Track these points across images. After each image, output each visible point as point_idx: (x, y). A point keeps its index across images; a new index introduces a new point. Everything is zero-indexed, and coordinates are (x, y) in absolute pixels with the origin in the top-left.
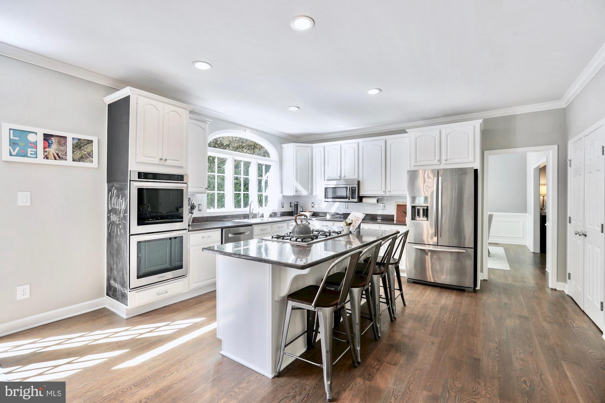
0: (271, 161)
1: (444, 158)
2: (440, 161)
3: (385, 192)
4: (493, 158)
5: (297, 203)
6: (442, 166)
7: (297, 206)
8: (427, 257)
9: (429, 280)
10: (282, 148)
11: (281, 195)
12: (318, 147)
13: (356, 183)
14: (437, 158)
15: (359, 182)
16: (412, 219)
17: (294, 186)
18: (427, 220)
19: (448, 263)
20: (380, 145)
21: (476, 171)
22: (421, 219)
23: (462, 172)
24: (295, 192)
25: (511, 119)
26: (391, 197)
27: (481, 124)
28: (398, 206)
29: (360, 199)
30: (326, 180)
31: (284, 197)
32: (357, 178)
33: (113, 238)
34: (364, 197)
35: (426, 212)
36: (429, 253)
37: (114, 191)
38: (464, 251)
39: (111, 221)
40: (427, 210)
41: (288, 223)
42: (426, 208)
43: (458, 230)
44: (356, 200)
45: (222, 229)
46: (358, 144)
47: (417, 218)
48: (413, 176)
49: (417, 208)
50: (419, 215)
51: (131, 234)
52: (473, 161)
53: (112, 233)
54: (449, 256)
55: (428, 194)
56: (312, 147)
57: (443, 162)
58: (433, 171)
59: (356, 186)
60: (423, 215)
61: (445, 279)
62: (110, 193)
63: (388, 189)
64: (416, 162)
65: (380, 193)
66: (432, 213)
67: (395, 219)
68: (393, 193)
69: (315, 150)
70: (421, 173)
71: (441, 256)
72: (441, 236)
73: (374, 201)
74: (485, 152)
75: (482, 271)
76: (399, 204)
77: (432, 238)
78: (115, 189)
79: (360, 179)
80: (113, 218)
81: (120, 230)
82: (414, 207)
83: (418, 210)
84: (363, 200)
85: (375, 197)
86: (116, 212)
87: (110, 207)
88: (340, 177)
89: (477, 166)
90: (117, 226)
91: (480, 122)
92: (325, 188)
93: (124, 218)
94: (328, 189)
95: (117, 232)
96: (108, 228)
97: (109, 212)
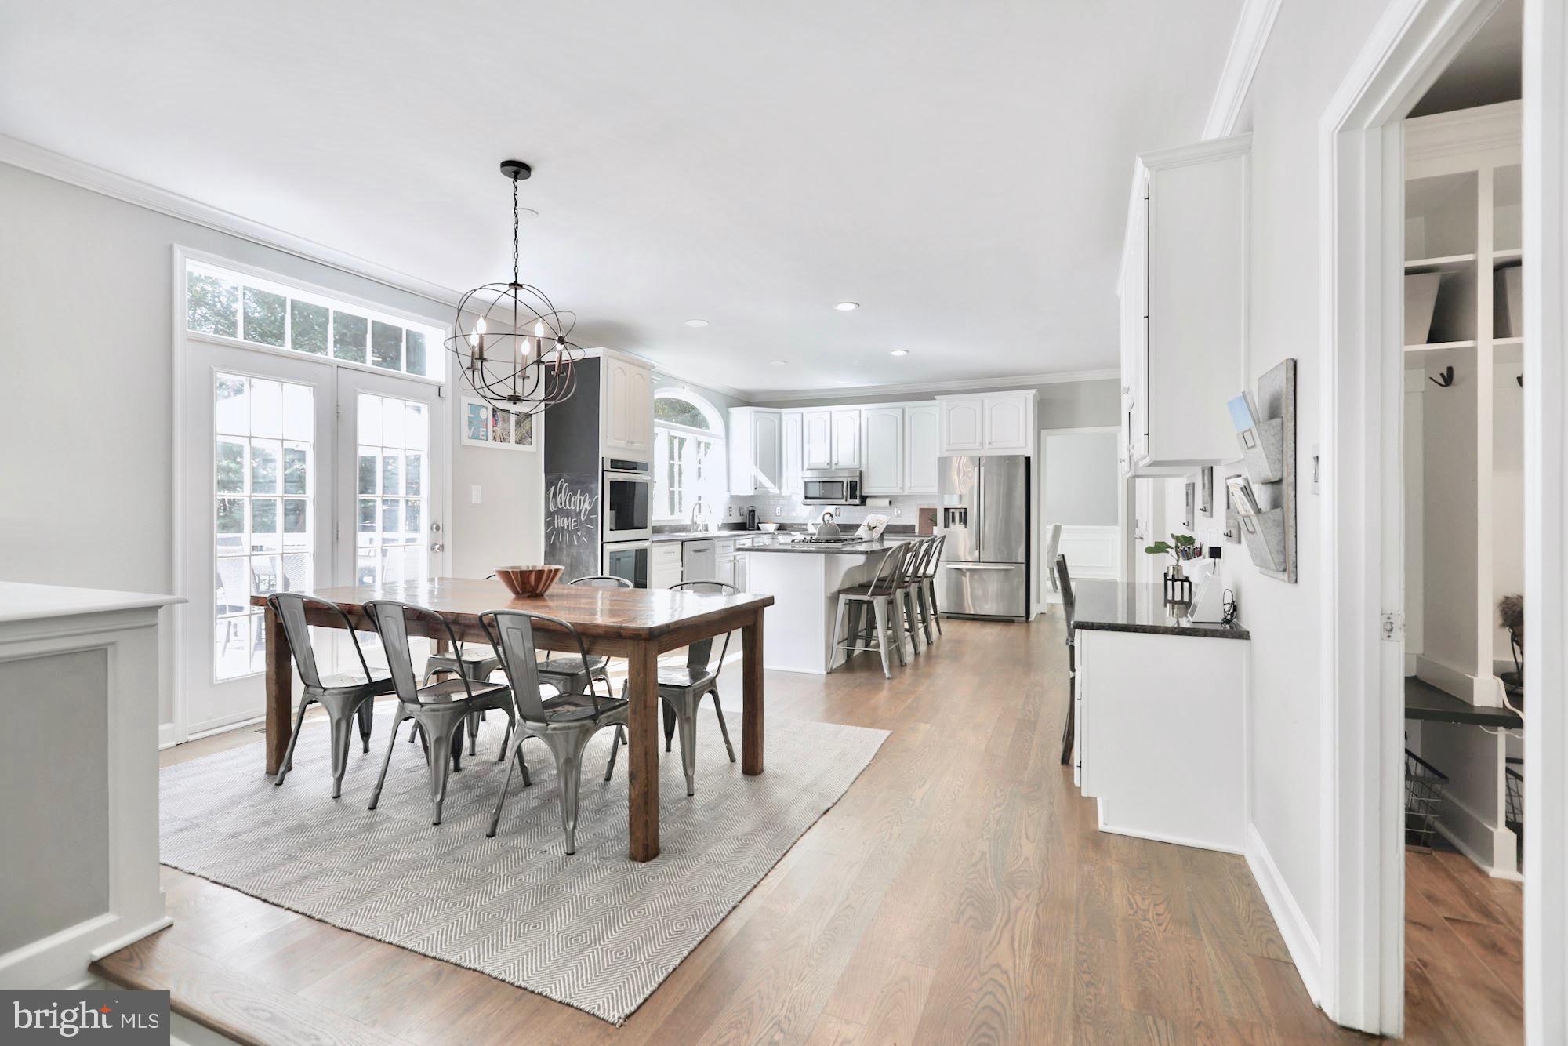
0: (710, 435)
1: (987, 440)
2: (982, 444)
3: (902, 488)
4: (1054, 441)
5: (753, 509)
6: (987, 452)
7: (752, 513)
8: (964, 578)
9: (967, 612)
10: (728, 413)
11: (727, 495)
12: (790, 415)
13: (858, 474)
14: (979, 440)
15: (861, 473)
16: (945, 527)
17: (751, 476)
18: (966, 527)
19: (993, 586)
20: (894, 416)
21: (1028, 459)
22: (957, 527)
23: (1011, 460)
24: (753, 489)
25: (1073, 386)
26: (910, 497)
27: (1034, 396)
28: (922, 510)
29: (864, 500)
30: (805, 469)
31: (732, 497)
32: (858, 467)
33: (561, 549)
34: (867, 496)
35: (964, 519)
36: (968, 574)
37: (562, 486)
38: (1013, 568)
39: (556, 526)
40: (965, 513)
41: (735, 540)
42: (964, 510)
43: (1004, 541)
44: (857, 501)
45: (683, 542)
46: (860, 411)
47: (951, 525)
48: (944, 464)
49: (952, 510)
50: (953, 521)
51: (604, 541)
52: (1024, 445)
53: (558, 544)
54: (995, 576)
55: (965, 491)
56: (780, 413)
57: (987, 446)
58: (972, 458)
59: (858, 480)
60: (960, 521)
61: (990, 608)
62: (553, 487)
63: (907, 484)
64: (950, 444)
65: (894, 490)
66: (972, 518)
67: (917, 530)
68: (916, 490)
69: (784, 418)
70: (954, 459)
71: (985, 576)
72: (983, 549)
73: (886, 502)
74: (1042, 431)
75: (1039, 601)
76: (922, 507)
77: (971, 553)
78: (565, 482)
79: (864, 468)
80: (559, 522)
81: (579, 538)
82: (947, 510)
83: (953, 513)
84: (868, 501)
85: (886, 497)
86: (567, 514)
87: (552, 508)
88: (830, 464)
89: (1029, 452)
90: (571, 533)
91: (1034, 391)
92: (806, 483)
93: (589, 520)
94: (809, 485)
95: (571, 541)
96: (548, 536)
97: (550, 514)
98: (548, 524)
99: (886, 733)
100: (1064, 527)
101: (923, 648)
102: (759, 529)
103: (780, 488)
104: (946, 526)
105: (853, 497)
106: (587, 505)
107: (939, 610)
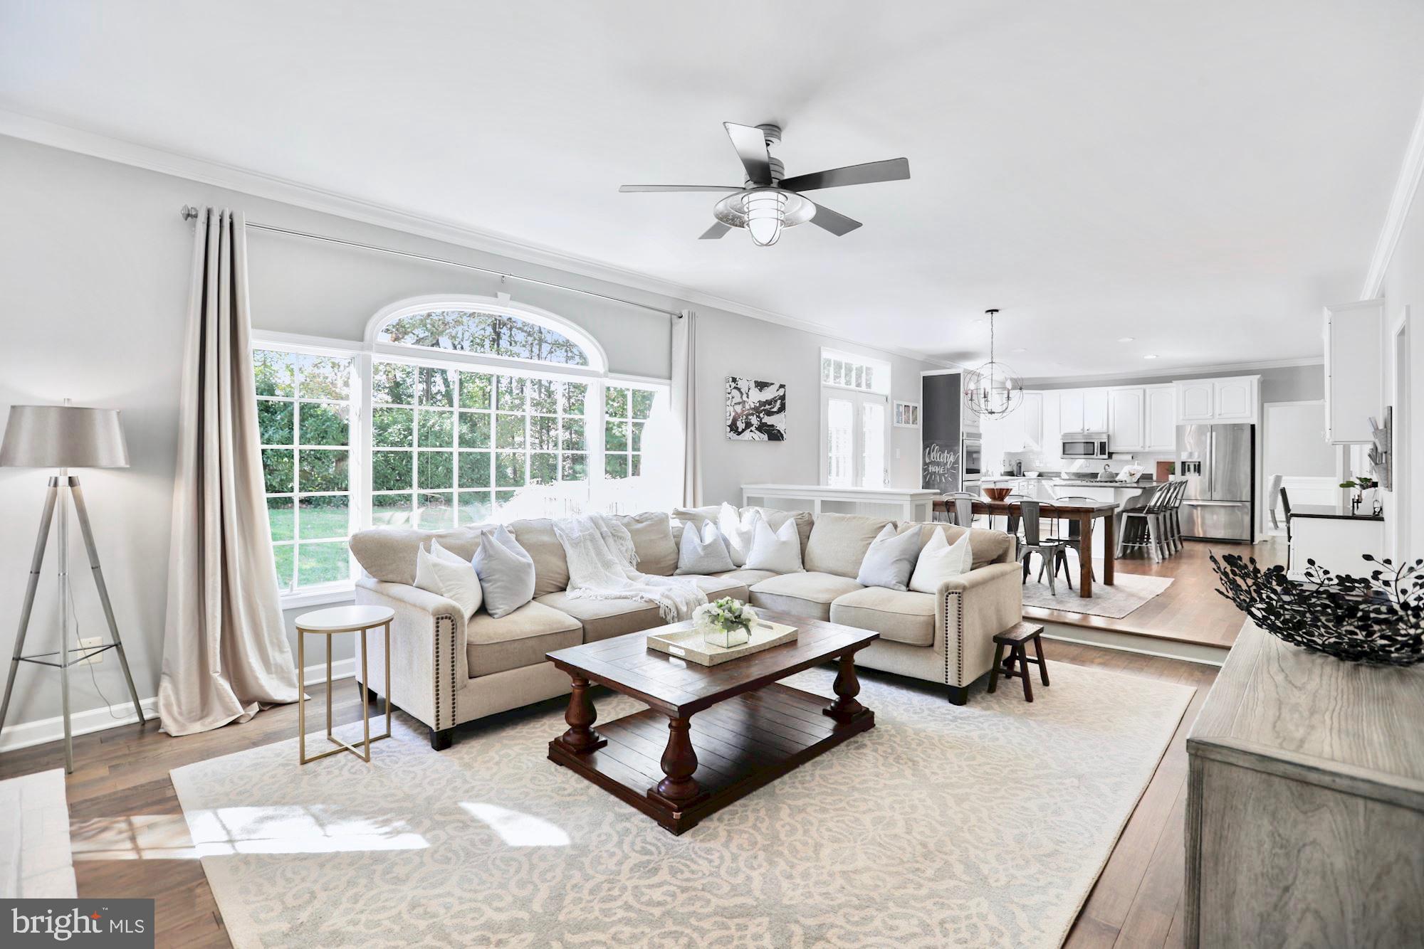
1: (1217, 412)
2: (1213, 415)
3: (1143, 447)
4: (1273, 410)
5: (1020, 461)
6: (1218, 421)
7: (1019, 465)
8: (1196, 512)
9: (1197, 535)
12: (1050, 395)
13: (1106, 437)
14: (1210, 412)
15: (1109, 436)
16: (1182, 475)
18: (1200, 476)
19: (1221, 517)
20: (1136, 395)
21: (1253, 427)
22: (1192, 475)
23: (1236, 428)
24: (1021, 447)
25: (1293, 370)
26: (1149, 453)
27: (1259, 379)
28: (1159, 463)
29: (1110, 455)
30: (1063, 434)
32: (1106, 432)
33: (934, 485)
34: (1114, 453)
35: (1198, 468)
37: (934, 448)
38: (1239, 504)
39: (930, 472)
40: (1199, 465)
43: (1231, 484)
44: (1106, 457)
46: (1108, 392)
47: (1187, 473)
48: (1179, 430)
49: (1187, 464)
50: (1189, 471)
52: (1250, 415)
53: (932, 482)
54: (1222, 511)
56: (1042, 394)
57: (1218, 416)
58: (1206, 426)
59: (1106, 441)
60: (1195, 471)
61: (1218, 533)
62: (928, 449)
63: (1148, 444)
64: (1185, 416)
65: (1138, 449)
66: (1205, 469)
67: (1155, 478)
68: (1154, 449)
71: (1214, 510)
72: (1215, 491)
73: (1129, 457)
74: (1265, 404)
75: (1261, 531)
76: (1161, 461)
77: (1204, 493)
78: (936, 446)
79: (1111, 433)
80: (931, 469)
81: (945, 478)
82: (1183, 463)
83: (1189, 465)
84: (1114, 456)
85: (1128, 453)
86: (938, 464)
87: (928, 461)
88: (1083, 430)
89: (1254, 421)
90: (940, 475)
91: (1258, 376)
92: (1064, 444)
93: (953, 468)
94: (1067, 445)
95: (941, 480)
96: (924, 477)
97: (925, 464)
98: (925, 470)
99: (1173, 579)
100: (1284, 478)
101: (1173, 552)
102: (1024, 475)
103: (1042, 447)
104: (1183, 473)
105: (1103, 452)
106: (952, 459)
107: (1182, 534)
